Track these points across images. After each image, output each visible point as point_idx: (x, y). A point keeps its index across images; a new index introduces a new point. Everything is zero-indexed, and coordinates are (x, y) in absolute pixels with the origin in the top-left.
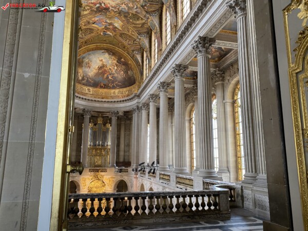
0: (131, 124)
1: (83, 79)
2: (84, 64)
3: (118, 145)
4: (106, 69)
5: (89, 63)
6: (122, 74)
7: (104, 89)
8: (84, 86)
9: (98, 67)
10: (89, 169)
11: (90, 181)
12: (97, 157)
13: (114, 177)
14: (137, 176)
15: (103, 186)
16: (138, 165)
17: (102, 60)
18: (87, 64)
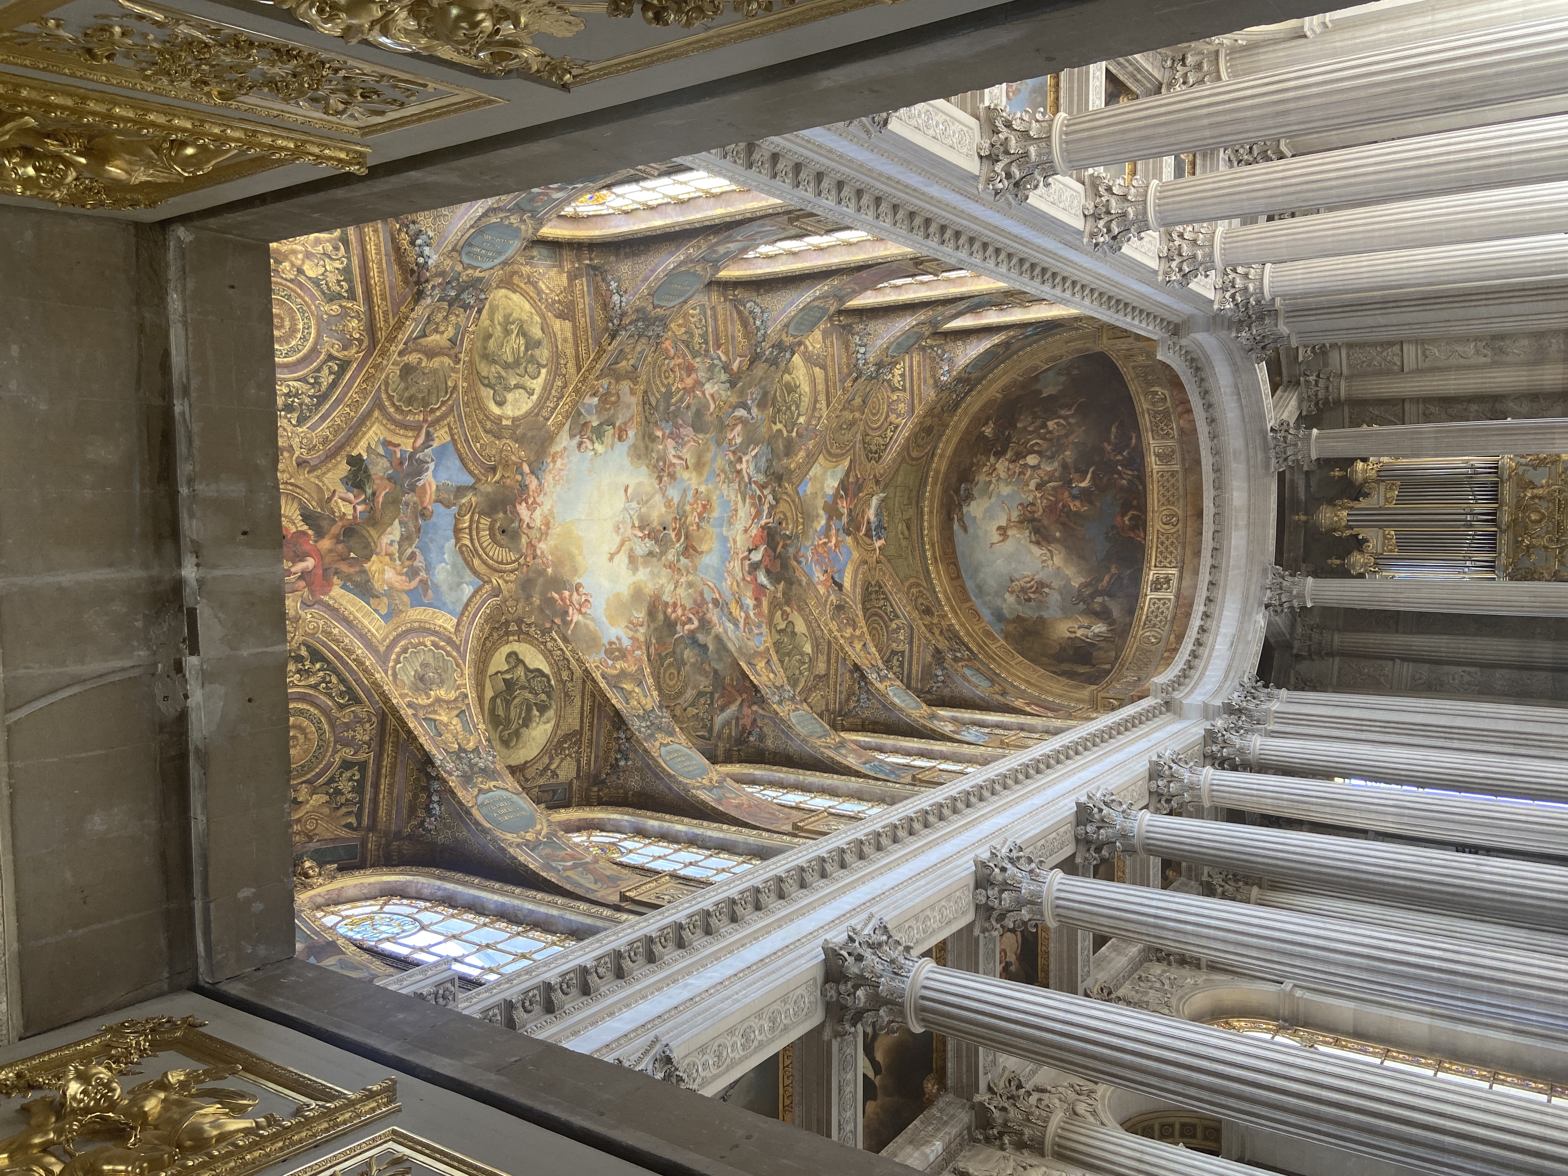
6: (1057, 424)
7: (1149, 507)
8: (1142, 609)
9: (1038, 543)
17: (1000, 528)
18: (1029, 600)
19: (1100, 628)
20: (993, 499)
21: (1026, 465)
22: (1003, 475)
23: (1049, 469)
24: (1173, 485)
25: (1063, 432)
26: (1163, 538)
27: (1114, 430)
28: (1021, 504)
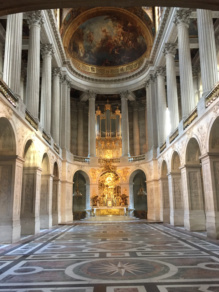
0: (145, 111)
1: (85, 56)
2: (85, 37)
3: (132, 138)
4: (111, 41)
5: (90, 36)
6: (130, 44)
7: (110, 67)
8: (87, 65)
9: (102, 40)
10: (99, 159)
11: (100, 173)
12: (107, 150)
13: (128, 167)
14: (157, 158)
15: (117, 179)
16: (156, 146)
17: (105, 30)
18: (88, 38)
19: (82, 55)
20: (112, 28)
21: (120, 37)
22: (118, 30)
23: (120, 43)
24: (115, 72)
25: (128, 45)
26: (103, 70)
27: (128, 57)
28: (111, 36)
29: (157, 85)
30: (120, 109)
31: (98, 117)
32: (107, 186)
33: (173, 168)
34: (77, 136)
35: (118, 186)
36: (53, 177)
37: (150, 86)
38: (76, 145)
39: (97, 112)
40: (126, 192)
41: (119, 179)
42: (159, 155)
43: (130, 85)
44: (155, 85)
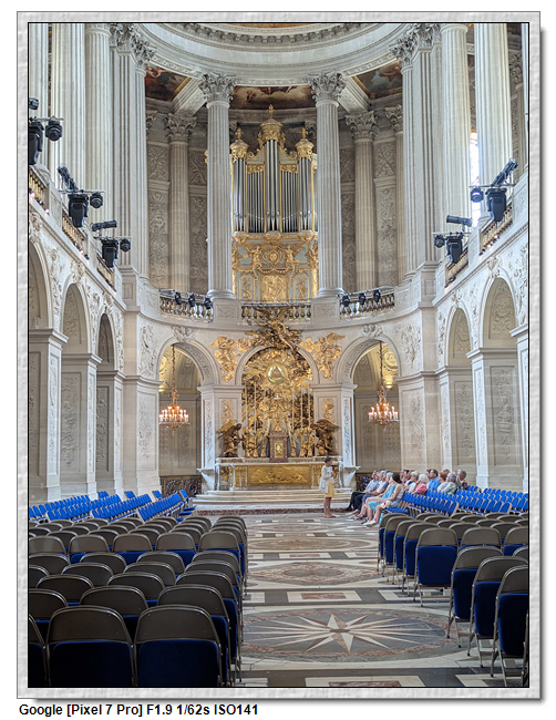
0: (396, 145)
3: (350, 236)
10: (243, 308)
11: (248, 352)
12: (269, 277)
13: (339, 332)
14: (434, 302)
15: (303, 372)
16: (433, 262)
29: (439, 56)
30: (312, 137)
31: (240, 164)
32: (270, 394)
33: (488, 335)
34: (169, 229)
35: (306, 395)
36: (98, 365)
37: (416, 57)
38: (166, 260)
39: (233, 147)
40: (330, 411)
41: (309, 371)
42: (442, 291)
43: (345, 56)
44: (433, 54)
